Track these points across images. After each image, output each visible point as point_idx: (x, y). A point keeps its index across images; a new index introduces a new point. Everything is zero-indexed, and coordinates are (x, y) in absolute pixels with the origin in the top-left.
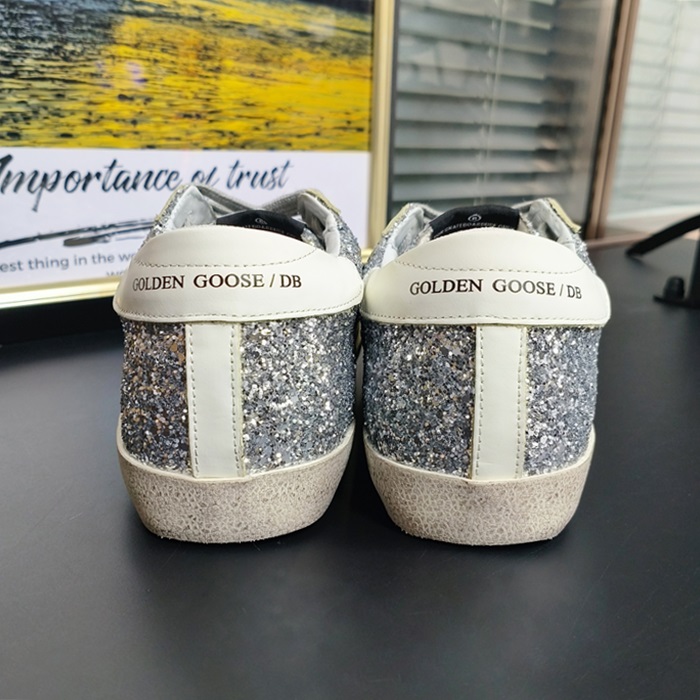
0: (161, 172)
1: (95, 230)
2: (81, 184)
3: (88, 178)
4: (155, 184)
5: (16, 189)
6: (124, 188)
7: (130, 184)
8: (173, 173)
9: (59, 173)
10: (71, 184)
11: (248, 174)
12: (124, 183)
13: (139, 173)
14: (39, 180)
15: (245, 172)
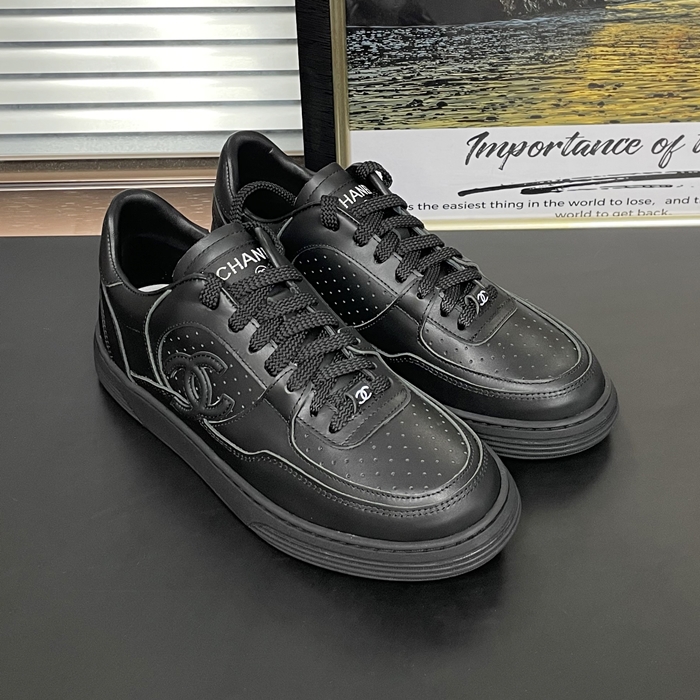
0: (622, 140)
1: (551, 183)
2: (543, 151)
3: (551, 146)
4: (613, 150)
5: (487, 156)
6: (582, 154)
7: (589, 149)
8: (634, 141)
9: (525, 143)
10: (535, 151)
12: (583, 149)
13: (599, 142)
14: (507, 149)
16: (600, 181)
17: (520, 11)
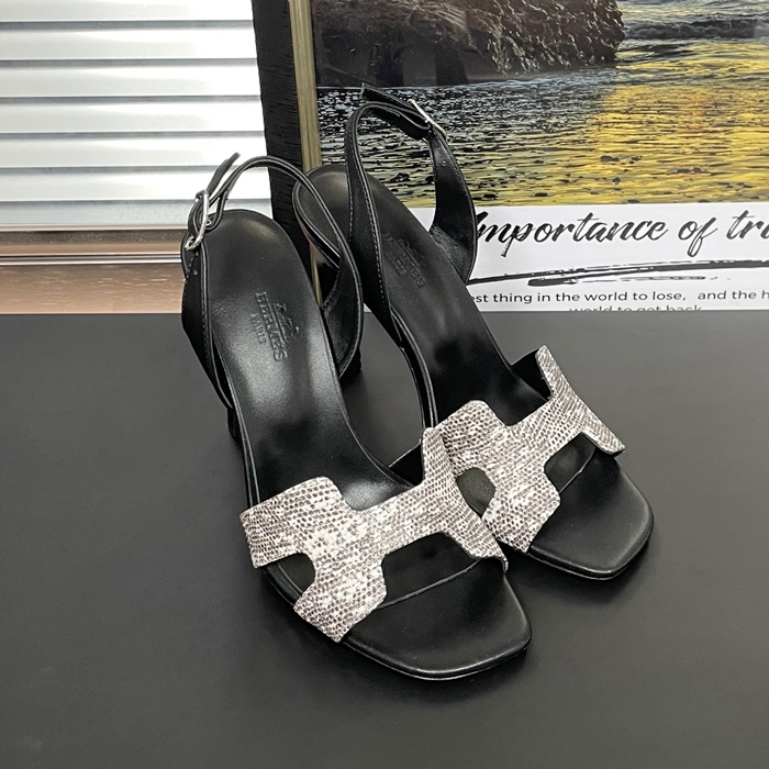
0: (643, 223)
1: (563, 273)
2: (552, 235)
3: (561, 229)
4: (634, 235)
5: (487, 240)
6: (598, 239)
7: (606, 234)
8: (657, 224)
9: (530, 226)
10: (542, 235)
11: (759, 224)
12: (598, 233)
13: (616, 225)
14: (510, 232)
15: (755, 222)
16: (619, 271)
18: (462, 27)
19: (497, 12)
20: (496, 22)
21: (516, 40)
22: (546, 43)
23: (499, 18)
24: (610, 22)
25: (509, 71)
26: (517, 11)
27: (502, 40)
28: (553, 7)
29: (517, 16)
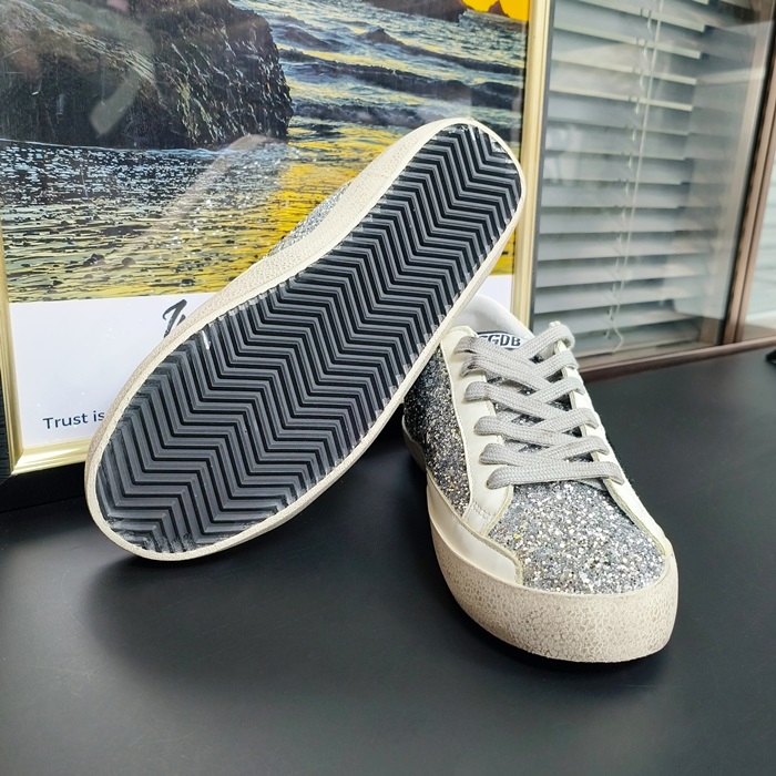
17: (205, 140)
18: (151, 81)
19: (183, 69)
20: (184, 81)
21: (203, 103)
22: (230, 109)
23: (187, 77)
24: (281, 96)
25: (199, 139)
26: (203, 72)
27: (189, 101)
28: (233, 71)
29: (204, 77)
